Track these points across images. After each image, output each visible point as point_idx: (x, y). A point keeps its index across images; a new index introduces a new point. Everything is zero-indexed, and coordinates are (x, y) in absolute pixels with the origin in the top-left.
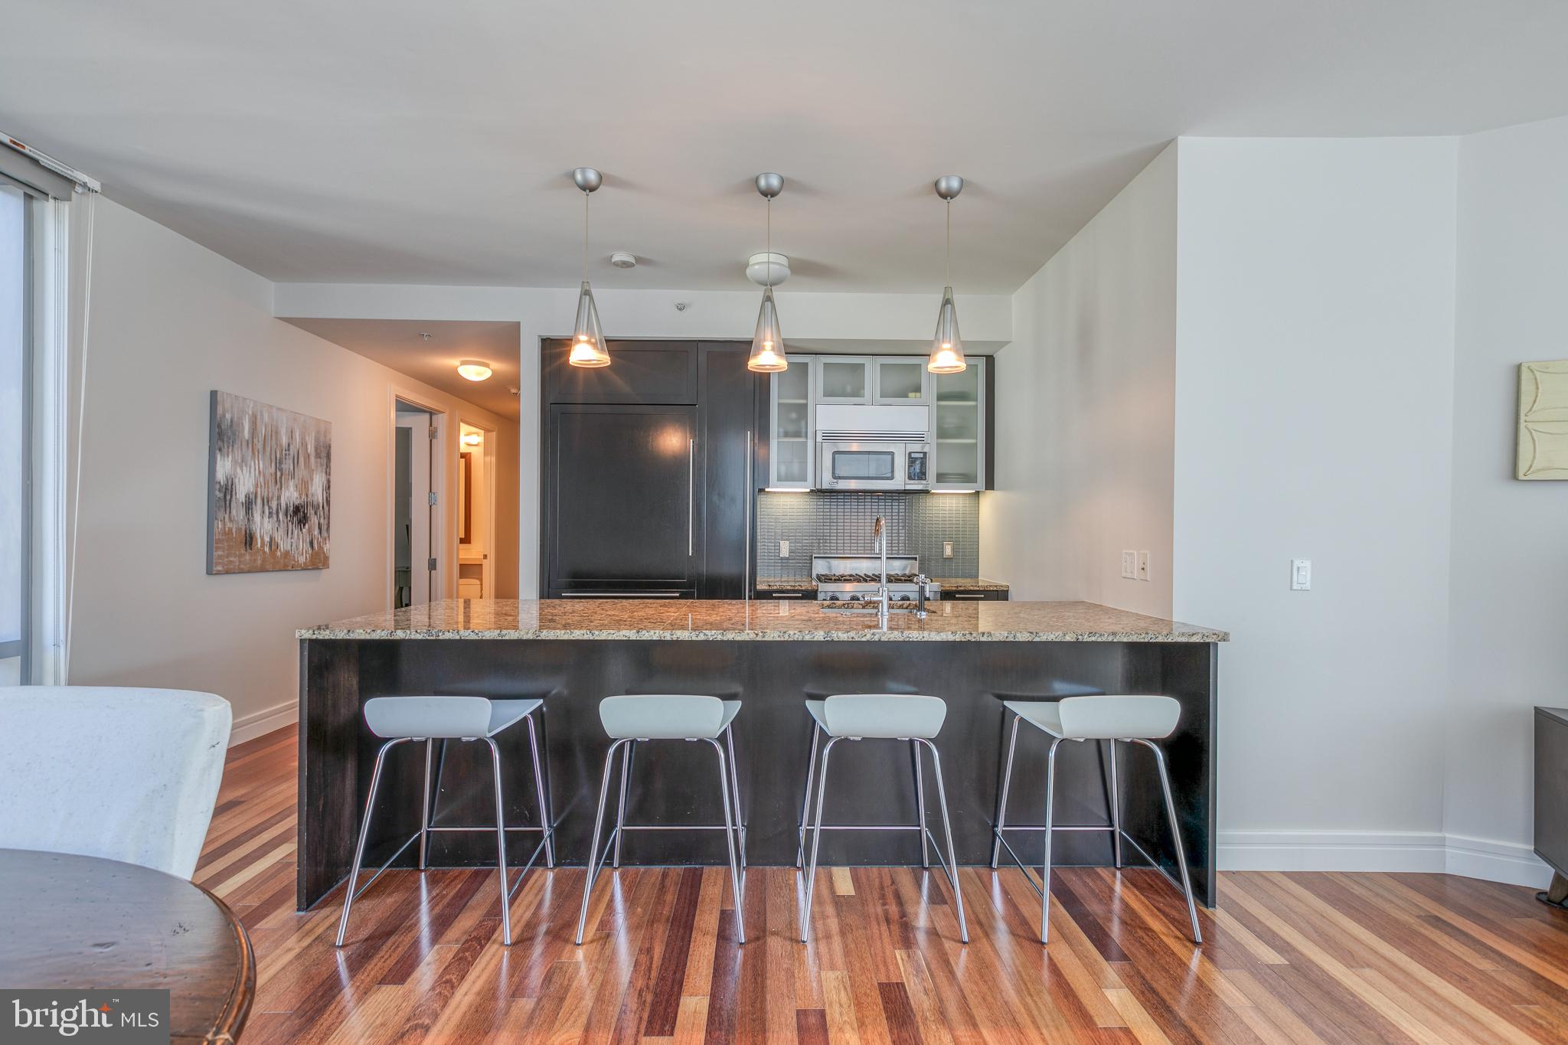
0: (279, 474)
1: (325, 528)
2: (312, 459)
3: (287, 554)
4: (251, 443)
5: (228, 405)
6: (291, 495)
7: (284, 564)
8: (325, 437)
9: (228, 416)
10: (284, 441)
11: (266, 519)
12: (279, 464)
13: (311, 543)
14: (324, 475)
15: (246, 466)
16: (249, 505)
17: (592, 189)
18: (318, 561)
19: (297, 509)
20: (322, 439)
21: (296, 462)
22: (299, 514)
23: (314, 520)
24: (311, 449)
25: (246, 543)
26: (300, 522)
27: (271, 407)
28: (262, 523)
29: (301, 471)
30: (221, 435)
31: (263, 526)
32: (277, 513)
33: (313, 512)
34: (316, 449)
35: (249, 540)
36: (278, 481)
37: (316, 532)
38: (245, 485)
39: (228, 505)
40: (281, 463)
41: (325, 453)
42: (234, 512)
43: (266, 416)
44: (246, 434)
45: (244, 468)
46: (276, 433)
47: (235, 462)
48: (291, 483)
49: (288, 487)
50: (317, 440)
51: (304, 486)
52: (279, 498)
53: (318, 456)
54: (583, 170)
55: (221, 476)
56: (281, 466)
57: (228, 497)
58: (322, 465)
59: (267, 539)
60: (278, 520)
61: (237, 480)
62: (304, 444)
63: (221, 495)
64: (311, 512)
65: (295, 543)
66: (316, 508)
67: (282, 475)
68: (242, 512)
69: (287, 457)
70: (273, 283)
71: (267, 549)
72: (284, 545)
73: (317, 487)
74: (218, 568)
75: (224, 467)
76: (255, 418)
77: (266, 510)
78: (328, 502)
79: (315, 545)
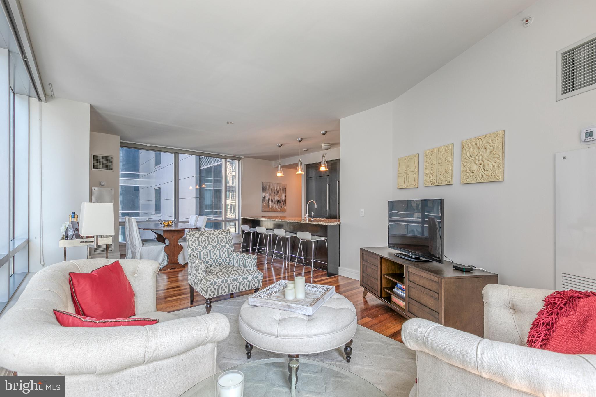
1: (285, 204)
2: (282, 191)
3: (276, 209)
4: (269, 190)
5: (264, 184)
6: (277, 198)
7: (276, 211)
8: (285, 187)
9: (265, 186)
10: (276, 189)
11: (272, 203)
12: (274, 193)
13: (282, 207)
14: (284, 194)
15: (268, 194)
16: (269, 200)
17: (280, 147)
18: (283, 211)
19: (278, 201)
20: (284, 187)
21: (278, 192)
22: (279, 202)
23: (282, 203)
24: (281, 189)
26: (279, 203)
27: (273, 183)
29: (279, 194)
30: (264, 189)
31: (271, 204)
32: (274, 201)
33: (282, 201)
34: (283, 189)
35: (269, 206)
36: (274, 196)
37: (283, 205)
38: (268, 197)
41: (285, 190)
42: (266, 202)
43: (272, 185)
44: (268, 188)
46: (274, 187)
47: (266, 193)
48: (277, 196)
49: (276, 197)
50: (283, 188)
51: (280, 196)
52: (274, 199)
53: (283, 190)
54: (278, 144)
55: (263, 196)
56: (275, 193)
58: (284, 192)
59: (272, 206)
60: (274, 203)
61: (266, 196)
62: (280, 189)
63: (264, 199)
64: (281, 201)
65: (278, 207)
66: (283, 200)
68: (267, 202)
69: (276, 191)
70: (274, 161)
71: (272, 208)
72: (275, 207)
73: (283, 196)
74: (263, 211)
75: (264, 194)
76: (270, 185)
77: (272, 201)
78: (285, 199)
79: (283, 207)
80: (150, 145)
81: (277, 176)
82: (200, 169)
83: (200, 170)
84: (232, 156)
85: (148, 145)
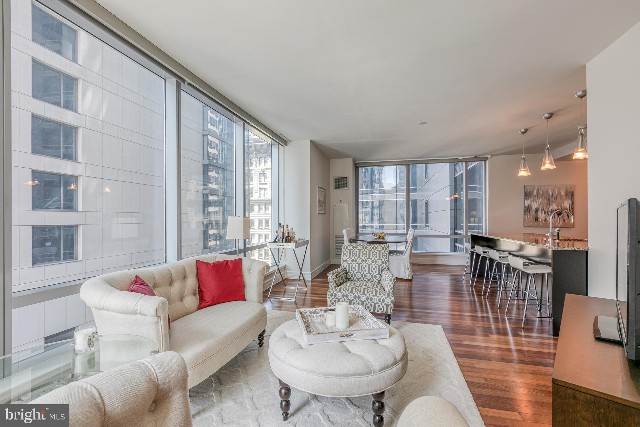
0: (548, 202)
1: (572, 216)
2: (564, 197)
4: (537, 196)
5: (529, 188)
6: (554, 207)
8: (571, 189)
9: (529, 190)
10: (551, 193)
11: (543, 214)
12: (548, 200)
13: (564, 220)
14: (570, 201)
15: (535, 201)
16: (537, 211)
19: (557, 211)
20: (569, 190)
21: (556, 198)
23: (565, 214)
24: (563, 194)
25: (535, 220)
27: (545, 185)
28: (541, 215)
29: (559, 200)
30: (527, 195)
32: (548, 212)
33: (565, 212)
35: (537, 219)
36: (548, 204)
37: (566, 217)
38: (534, 206)
39: (529, 211)
40: (549, 199)
41: (571, 195)
42: (531, 213)
43: (543, 188)
44: (535, 193)
45: (534, 202)
46: (547, 192)
47: (531, 201)
48: (554, 205)
49: (552, 206)
50: (566, 191)
51: (561, 204)
52: (549, 209)
53: (567, 195)
55: (526, 204)
57: (529, 209)
58: (569, 198)
59: (544, 219)
60: (548, 214)
61: (532, 205)
62: (560, 193)
63: (527, 209)
64: (563, 212)
65: (557, 220)
66: (566, 210)
67: (550, 202)
68: (534, 213)
69: (552, 197)
71: (544, 222)
73: (567, 204)
74: (526, 225)
75: (527, 203)
76: (538, 189)
77: (543, 212)
78: (573, 208)
79: (566, 221)
80: (380, 161)
81: (519, 176)
82: (455, 176)
83: (454, 178)
84: (474, 157)
85: (379, 162)
